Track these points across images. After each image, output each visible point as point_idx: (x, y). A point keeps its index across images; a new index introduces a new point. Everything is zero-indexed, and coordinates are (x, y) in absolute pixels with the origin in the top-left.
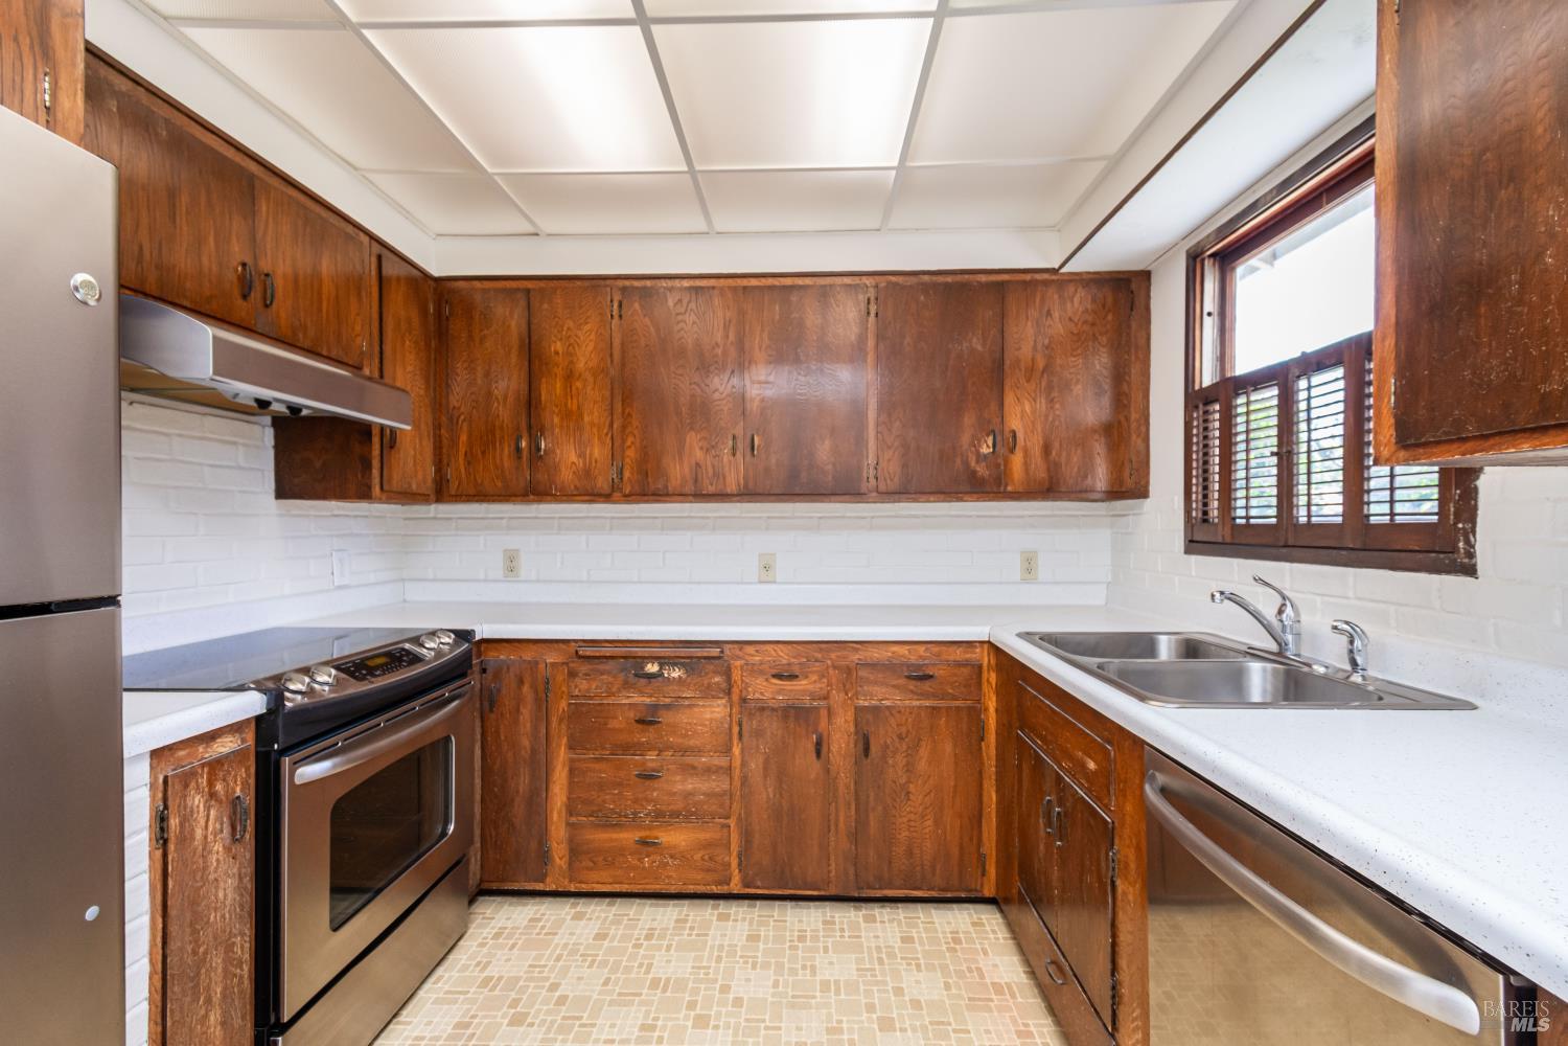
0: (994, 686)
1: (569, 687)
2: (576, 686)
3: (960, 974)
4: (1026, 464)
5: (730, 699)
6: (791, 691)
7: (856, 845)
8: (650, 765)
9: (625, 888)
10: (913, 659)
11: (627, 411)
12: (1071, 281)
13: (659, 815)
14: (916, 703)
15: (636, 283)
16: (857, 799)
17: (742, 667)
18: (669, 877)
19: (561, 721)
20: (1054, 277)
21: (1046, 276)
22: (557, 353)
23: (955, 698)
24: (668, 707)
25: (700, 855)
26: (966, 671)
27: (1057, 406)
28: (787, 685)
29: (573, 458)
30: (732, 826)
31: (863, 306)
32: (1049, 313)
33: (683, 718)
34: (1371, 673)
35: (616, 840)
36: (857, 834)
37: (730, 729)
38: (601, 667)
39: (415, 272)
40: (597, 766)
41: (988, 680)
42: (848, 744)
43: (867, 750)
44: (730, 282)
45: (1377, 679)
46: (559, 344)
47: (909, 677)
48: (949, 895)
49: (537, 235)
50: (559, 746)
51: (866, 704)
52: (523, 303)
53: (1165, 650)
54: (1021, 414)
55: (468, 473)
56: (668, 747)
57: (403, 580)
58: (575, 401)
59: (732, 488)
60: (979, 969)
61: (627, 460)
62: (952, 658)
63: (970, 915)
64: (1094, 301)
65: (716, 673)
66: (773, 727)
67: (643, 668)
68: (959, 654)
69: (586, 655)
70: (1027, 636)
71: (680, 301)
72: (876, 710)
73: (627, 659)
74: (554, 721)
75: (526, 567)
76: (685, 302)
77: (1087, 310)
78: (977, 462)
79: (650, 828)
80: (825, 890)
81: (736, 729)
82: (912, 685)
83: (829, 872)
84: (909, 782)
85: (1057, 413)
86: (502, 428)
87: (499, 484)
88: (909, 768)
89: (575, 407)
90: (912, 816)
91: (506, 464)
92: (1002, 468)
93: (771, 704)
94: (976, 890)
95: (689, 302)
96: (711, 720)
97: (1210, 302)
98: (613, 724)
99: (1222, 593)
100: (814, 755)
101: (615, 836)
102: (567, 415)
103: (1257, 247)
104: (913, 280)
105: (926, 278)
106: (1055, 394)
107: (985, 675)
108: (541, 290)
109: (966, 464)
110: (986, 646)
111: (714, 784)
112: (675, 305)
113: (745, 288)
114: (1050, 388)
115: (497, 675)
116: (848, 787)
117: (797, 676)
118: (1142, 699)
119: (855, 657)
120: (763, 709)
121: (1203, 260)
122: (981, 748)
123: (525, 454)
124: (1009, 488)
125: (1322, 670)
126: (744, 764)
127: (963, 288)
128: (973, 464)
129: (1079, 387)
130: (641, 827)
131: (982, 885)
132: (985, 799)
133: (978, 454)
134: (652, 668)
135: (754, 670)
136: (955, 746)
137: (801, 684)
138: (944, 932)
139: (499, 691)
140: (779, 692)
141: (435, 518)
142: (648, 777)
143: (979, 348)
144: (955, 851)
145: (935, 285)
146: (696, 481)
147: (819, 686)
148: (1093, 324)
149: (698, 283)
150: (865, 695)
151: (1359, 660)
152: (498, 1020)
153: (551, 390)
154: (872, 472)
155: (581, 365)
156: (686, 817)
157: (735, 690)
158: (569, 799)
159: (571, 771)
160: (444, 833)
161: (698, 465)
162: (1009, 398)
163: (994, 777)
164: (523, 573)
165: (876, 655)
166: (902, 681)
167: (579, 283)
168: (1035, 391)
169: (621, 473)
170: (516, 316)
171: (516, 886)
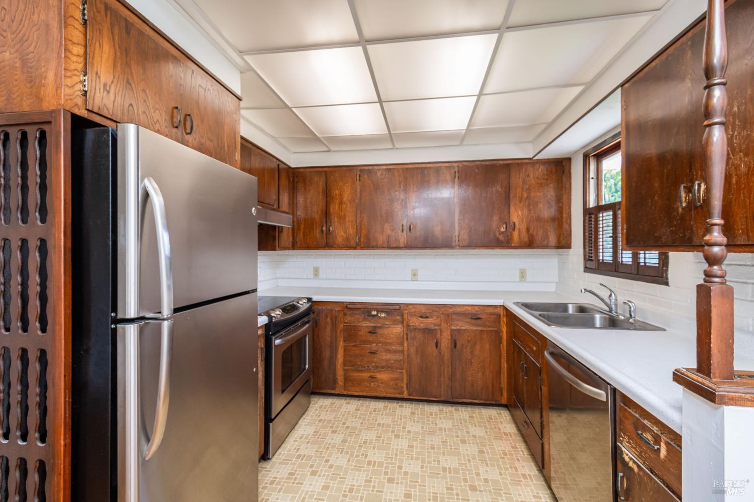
0: (505, 322)
1: (344, 319)
2: (346, 319)
3: (491, 429)
4: (520, 236)
5: (403, 325)
6: (426, 323)
7: (452, 382)
8: (373, 349)
9: (365, 394)
10: (473, 311)
11: (362, 216)
12: (537, 162)
13: (377, 367)
14: (474, 328)
15: (366, 168)
16: (452, 365)
17: (407, 313)
18: (381, 391)
19: (340, 332)
20: (531, 161)
21: (527, 161)
22: (336, 194)
23: (489, 327)
24: (380, 327)
25: (392, 383)
26: (494, 317)
27: (532, 212)
28: (425, 320)
29: (342, 233)
30: (404, 372)
31: (453, 174)
32: (528, 175)
33: (386, 332)
34: (637, 318)
35: (361, 376)
36: (452, 378)
37: (403, 336)
38: (356, 312)
39: (286, 166)
40: (353, 348)
41: (503, 321)
42: (448, 343)
43: (455, 346)
44: (401, 166)
45: (639, 321)
46: (337, 191)
47: (472, 318)
48: (488, 402)
49: (329, 151)
50: (340, 341)
51: (455, 328)
52: (324, 176)
53: (571, 310)
54: (517, 215)
55: (304, 238)
56: (380, 342)
57: (276, 278)
58: (343, 212)
59: (402, 245)
60: (499, 428)
61: (362, 234)
62: (488, 311)
63: (497, 411)
64: (547, 170)
65: (398, 315)
66: (419, 336)
67: (371, 313)
68: (491, 310)
69: (349, 308)
70: (517, 304)
71: (382, 174)
72: (459, 331)
73: (365, 310)
74: (338, 331)
75: (322, 274)
76: (384, 174)
77: (544, 174)
78: (499, 234)
79: (373, 372)
80: (439, 398)
81: (405, 337)
82: (473, 321)
83: (441, 392)
84: (472, 358)
85: (532, 215)
86: (316, 223)
87: (315, 243)
88: (472, 352)
89: (343, 215)
90: (473, 372)
91: (318, 236)
92: (510, 237)
93: (419, 327)
94: (499, 401)
95: (386, 174)
96: (396, 333)
97: (592, 174)
98: (360, 333)
99: (585, 289)
100: (435, 347)
101: (361, 374)
102: (340, 217)
103: (609, 154)
104: (472, 164)
105: (478, 163)
106: (531, 207)
107: (502, 319)
108: (331, 171)
109: (495, 236)
110: (502, 307)
111: (397, 357)
112: (381, 175)
113: (407, 168)
114: (529, 205)
115: (318, 314)
116: (448, 360)
117: (428, 317)
118: (549, 325)
119: (451, 310)
120: (415, 329)
121: (589, 158)
122: (500, 347)
123: (325, 232)
124: (513, 245)
125: (623, 318)
126: (408, 349)
127: (493, 166)
128: (498, 235)
129: (541, 204)
130: (370, 372)
131: (501, 399)
132: (502, 366)
133: (499, 231)
134: (374, 313)
135: (412, 315)
136: (490, 345)
137: (430, 320)
138: (486, 416)
139: (319, 320)
140: (422, 323)
141: (288, 255)
142: (373, 353)
143: (500, 190)
144: (490, 386)
145: (482, 165)
146: (388, 242)
147: (437, 321)
148: (547, 180)
149: (389, 167)
150: (454, 325)
151: (633, 314)
152: (328, 431)
153: (334, 208)
154: (457, 239)
155: (345, 199)
156: (387, 368)
157: (405, 322)
158: (344, 360)
159: (345, 350)
160: (304, 368)
161: (389, 236)
162: (512, 209)
163: (505, 358)
164: (321, 277)
165: (459, 310)
166: (469, 320)
167: (344, 168)
168: (523, 206)
169: (360, 239)
170: (321, 181)
171: (325, 391)
